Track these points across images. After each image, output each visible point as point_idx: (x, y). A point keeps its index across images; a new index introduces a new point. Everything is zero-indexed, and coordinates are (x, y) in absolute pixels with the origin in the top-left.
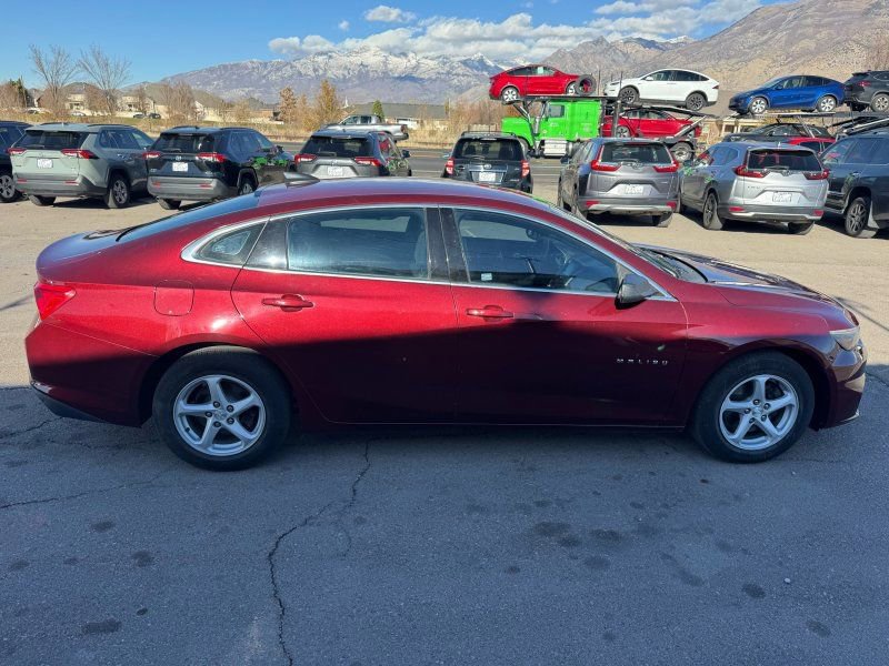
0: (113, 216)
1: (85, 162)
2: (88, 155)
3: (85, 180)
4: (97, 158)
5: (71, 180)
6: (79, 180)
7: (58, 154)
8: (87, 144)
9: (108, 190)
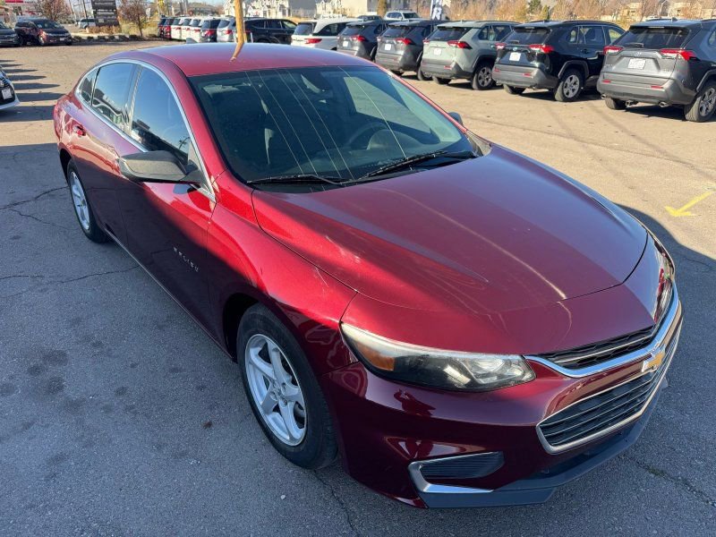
0: (468, 95)
1: (460, 50)
2: (465, 46)
3: (457, 66)
4: (469, 47)
5: (447, 65)
6: (453, 65)
7: (445, 44)
8: (466, 38)
9: (474, 74)
